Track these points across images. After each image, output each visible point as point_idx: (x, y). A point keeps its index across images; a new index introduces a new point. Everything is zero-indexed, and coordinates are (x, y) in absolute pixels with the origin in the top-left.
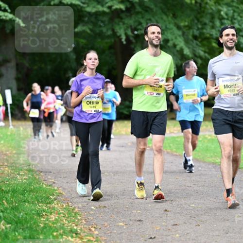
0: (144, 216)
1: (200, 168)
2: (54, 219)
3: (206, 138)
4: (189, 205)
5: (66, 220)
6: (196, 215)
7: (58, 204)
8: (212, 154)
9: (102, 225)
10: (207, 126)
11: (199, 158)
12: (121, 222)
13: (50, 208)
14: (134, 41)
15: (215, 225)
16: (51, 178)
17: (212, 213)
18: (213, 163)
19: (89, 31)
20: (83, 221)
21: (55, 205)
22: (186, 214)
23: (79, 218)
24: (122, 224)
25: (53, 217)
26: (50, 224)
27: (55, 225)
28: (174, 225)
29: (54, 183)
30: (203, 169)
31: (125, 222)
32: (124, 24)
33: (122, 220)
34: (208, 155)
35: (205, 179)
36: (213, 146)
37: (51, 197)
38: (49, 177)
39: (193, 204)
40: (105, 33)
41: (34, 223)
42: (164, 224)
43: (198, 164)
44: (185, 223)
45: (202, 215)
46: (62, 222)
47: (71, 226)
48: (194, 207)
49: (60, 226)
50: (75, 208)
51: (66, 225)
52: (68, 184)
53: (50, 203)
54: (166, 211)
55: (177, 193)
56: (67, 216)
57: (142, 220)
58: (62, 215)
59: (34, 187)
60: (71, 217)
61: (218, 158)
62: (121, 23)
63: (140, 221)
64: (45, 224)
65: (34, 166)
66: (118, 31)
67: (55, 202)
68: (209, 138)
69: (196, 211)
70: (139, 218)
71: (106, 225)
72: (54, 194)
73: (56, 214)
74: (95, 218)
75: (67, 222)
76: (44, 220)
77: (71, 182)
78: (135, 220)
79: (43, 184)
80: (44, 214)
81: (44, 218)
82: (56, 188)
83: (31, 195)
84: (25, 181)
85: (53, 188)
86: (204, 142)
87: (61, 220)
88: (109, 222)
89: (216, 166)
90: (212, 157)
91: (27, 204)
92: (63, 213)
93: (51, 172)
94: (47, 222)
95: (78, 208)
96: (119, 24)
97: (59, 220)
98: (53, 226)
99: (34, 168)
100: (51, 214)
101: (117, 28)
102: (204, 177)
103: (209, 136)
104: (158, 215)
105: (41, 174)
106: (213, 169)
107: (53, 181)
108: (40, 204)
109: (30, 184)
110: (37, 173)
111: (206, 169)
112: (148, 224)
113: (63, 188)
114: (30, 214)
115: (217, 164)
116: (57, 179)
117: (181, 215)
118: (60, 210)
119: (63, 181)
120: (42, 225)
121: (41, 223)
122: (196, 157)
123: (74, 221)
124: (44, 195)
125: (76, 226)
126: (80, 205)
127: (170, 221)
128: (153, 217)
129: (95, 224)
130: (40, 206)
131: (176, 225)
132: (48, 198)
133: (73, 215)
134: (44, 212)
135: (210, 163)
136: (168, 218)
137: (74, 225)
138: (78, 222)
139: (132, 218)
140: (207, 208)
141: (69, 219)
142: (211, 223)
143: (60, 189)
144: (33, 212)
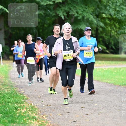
0: (71, 110)
1: (100, 85)
2: (24, 111)
3: (103, 70)
4: (94, 104)
5: (30, 112)
6: (98, 109)
7: (26, 104)
8: (106, 78)
9: (49, 114)
10: (103, 63)
11: (99, 80)
12: (59, 113)
13: (22, 106)
14: (67, 18)
15: (108, 115)
16: (22, 90)
17: (106, 108)
18: (106, 82)
19: (43, 14)
20: (39, 112)
21: (24, 104)
22: (93, 109)
23: (37, 111)
24: (59, 114)
25: (23, 111)
26: (22, 114)
27: (25, 115)
28: (86, 115)
29: (24, 93)
30: (101, 86)
31: (61, 113)
32: (62, 10)
33: (60, 112)
34: (104, 78)
35: (102, 91)
36: (107, 74)
37: (23, 100)
38: (21, 90)
39: (96, 104)
40: (52, 15)
41: (14, 114)
42: (81, 114)
43: (99, 83)
44: (92, 114)
45: (101, 109)
46: (28, 113)
47: (33, 115)
48: (97, 105)
49: (27, 115)
50: (35, 106)
51: (30, 115)
52: (32, 94)
53: (22, 103)
54: (82, 107)
55: (88, 98)
56: (31, 110)
57: (70, 112)
58: (29, 110)
59: (13, 95)
60: (33, 110)
61: (109, 80)
62: (60, 10)
63: (69, 112)
64: (20, 114)
65: (13, 84)
66: (59, 13)
67: (25, 103)
68: (105, 69)
69: (98, 108)
70: (68, 111)
71: (51, 114)
72: (24, 98)
73: (25, 109)
74: (45, 111)
75: (31, 113)
76: (19, 112)
77: (33, 93)
78: (66, 112)
79: (18, 93)
80: (19, 109)
81: (19, 111)
82: (25, 95)
83: (12, 99)
84: (9, 92)
85: (23, 96)
86: (102, 71)
87: (28, 112)
88: (52, 113)
89: (108, 84)
90: (106, 79)
91: (10, 104)
92: (29, 109)
93: (22, 87)
94: (20, 113)
95: (37, 106)
96: (59, 10)
97: (27, 112)
98: (23, 115)
99: (13, 85)
100: (22, 109)
101: (58, 12)
102: (102, 90)
103: (105, 68)
104: (78, 109)
105: (17, 88)
106: (107, 86)
107: (23, 92)
108: (17, 104)
109: (12, 93)
110: (16, 88)
111: (103, 86)
112: (73, 114)
113: (29, 96)
114: (12, 109)
115: (109, 83)
116: (25, 91)
117: (90, 110)
118: (27, 107)
119: (29, 92)
120: (18, 115)
121: (18, 114)
122: (98, 79)
123: (34, 113)
124: (19, 99)
125: (36, 115)
126: (38, 104)
127: (84, 113)
128: (75, 110)
129: (45, 114)
130: (17, 105)
131: (87, 114)
132: (21, 100)
133: (34, 109)
134: (19, 108)
135: (105, 83)
136: (83, 111)
137: (34, 115)
138: (36, 113)
139: (65, 111)
140: (103, 106)
141: (32, 112)
142: (106, 114)
143: (27, 96)
144: (13, 108)
